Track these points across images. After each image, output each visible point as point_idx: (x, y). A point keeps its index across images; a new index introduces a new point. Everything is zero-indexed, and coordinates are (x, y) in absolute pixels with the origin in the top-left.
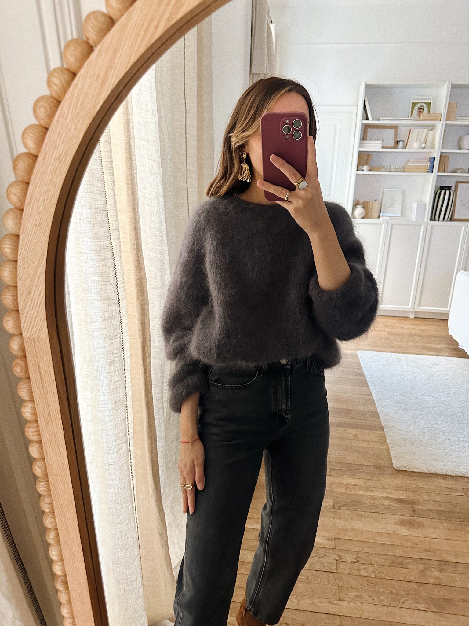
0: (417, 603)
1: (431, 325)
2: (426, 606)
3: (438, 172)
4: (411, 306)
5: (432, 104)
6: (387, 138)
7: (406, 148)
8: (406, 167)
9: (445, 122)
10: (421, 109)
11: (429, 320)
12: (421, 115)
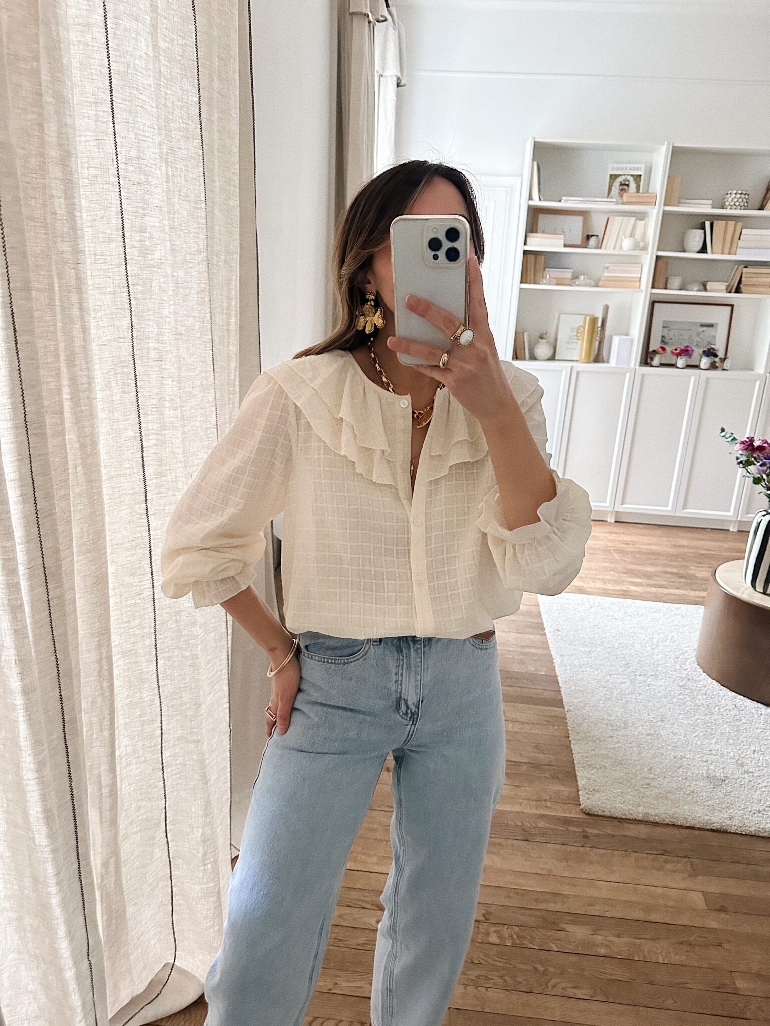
0: (574, 988)
1: (639, 534)
2: (589, 992)
3: (653, 287)
4: (610, 502)
5: (642, 177)
6: (570, 230)
7: (600, 248)
8: (602, 278)
9: (662, 207)
10: (624, 186)
11: (639, 525)
12: (625, 195)
